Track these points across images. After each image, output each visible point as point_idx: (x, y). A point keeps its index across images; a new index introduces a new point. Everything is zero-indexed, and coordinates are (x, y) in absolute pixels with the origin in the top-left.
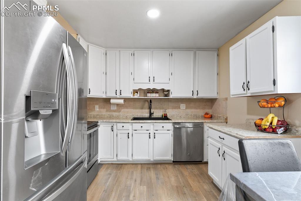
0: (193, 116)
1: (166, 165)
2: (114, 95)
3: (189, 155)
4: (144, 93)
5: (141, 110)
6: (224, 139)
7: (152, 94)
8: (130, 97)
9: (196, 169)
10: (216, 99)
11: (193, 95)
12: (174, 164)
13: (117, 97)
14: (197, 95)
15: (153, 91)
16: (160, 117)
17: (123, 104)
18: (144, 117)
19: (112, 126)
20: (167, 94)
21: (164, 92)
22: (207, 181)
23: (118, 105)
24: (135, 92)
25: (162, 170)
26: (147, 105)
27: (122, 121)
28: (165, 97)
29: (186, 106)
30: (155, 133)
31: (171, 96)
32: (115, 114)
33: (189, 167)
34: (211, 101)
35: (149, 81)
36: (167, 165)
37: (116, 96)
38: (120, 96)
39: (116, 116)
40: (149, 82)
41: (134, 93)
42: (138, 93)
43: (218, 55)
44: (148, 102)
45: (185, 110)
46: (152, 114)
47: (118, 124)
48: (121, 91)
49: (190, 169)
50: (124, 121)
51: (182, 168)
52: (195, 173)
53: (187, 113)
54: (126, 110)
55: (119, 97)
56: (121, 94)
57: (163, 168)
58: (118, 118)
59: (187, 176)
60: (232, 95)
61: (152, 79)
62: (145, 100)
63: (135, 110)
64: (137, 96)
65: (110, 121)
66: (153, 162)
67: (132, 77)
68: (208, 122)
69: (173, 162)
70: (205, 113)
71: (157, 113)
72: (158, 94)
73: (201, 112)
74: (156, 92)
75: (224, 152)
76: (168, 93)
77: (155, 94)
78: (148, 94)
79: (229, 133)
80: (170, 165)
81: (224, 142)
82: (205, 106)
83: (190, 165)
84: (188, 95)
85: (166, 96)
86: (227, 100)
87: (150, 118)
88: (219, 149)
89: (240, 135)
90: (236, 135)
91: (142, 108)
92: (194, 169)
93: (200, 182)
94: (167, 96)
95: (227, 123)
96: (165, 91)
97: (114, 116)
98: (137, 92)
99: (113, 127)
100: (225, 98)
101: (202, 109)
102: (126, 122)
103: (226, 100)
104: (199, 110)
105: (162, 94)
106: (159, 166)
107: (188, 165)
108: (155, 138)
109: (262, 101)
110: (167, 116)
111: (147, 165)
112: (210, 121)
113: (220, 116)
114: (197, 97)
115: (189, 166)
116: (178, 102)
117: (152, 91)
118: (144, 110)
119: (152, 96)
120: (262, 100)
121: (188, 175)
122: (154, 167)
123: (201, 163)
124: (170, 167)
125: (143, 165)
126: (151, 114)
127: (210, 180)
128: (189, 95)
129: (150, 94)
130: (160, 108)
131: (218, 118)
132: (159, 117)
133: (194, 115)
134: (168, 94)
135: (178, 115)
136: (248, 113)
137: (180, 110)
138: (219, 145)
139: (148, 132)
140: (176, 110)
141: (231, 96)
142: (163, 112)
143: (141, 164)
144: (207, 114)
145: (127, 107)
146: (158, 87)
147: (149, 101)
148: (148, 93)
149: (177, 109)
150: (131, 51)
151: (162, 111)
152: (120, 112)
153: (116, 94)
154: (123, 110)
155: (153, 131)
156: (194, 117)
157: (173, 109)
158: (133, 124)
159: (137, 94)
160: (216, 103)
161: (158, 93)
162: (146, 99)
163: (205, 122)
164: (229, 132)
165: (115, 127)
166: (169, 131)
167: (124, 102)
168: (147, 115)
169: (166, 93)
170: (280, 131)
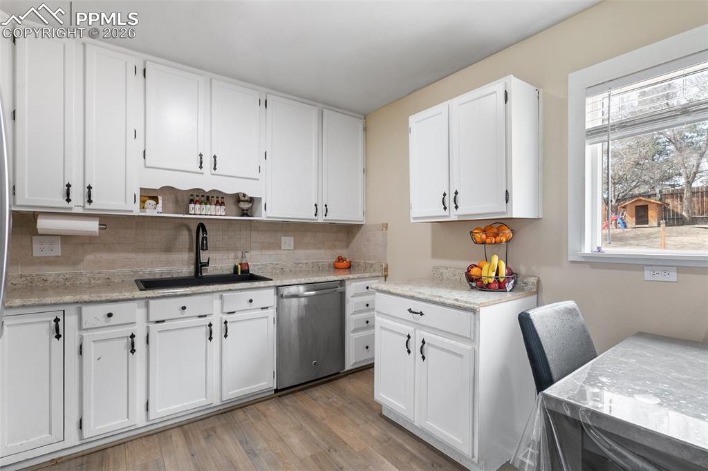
0: (310, 267)
1: (256, 405)
2: (60, 202)
3: (315, 364)
4: (177, 202)
5: (164, 256)
6: (421, 314)
7: (204, 206)
8: (132, 211)
9: (334, 394)
10: (359, 226)
11: (316, 215)
12: (279, 396)
13: (71, 208)
14: (326, 215)
15: (208, 197)
16: (228, 272)
17: (95, 237)
18: (175, 276)
19: (57, 320)
20: (247, 210)
21: (242, 203)
22: (370, 417)
23: (67, 239)
24: (149, 195)
25: (252, 423)
26: (185, 238)
27: (104, 297)
28: (242, 216)
29: (294, 242)
30: (226, 322)
31: (263, 215)
32: (51, 272)
33: (318, 393)
34: (349, 231)
35: (201, 167)
36: (261, 406)
37: (65, 204)
38: (87, 206)
39: (60, 279)
40: (199, 170)
41: (144, 199)
42: (160, 201)
43: (365, 129)
44: (189, 230)
45: (291, 252)
46: (205, 266)
47: (86, 310)
48: (90, 188)
49: (321, 398)
50: (115, 296)
51: (301, 401)
52: (337, 406)
53: (297, 259)
54: (104, 256)
55: (80, 211)
56: (90, 201)
57: (252, 416)
58: (68, 285)
59: (323, 419)
60: (415, 218)
61: (208, 162)
62: (182, 224)
63: (140, 257)
64: (153, 210)
65: (48, 300)
66: (218, 409)
67: (136, 147)
68: (355, 279)
69: (276, 391)
70: (337, 257)
71: (220, 263)
72: (223, 207)
73: (327, 256)
74: (218, 202)
75: (424, 342)
76: (252, 206)
77: (213, 206)
78: (192, 206)
79: (437, 299)
80: (267, 402)
81: (421, 320)
82: (335, 241)
83: (317, 388)
84: (304, 213)
85: (244, 213)
86: (386, 228)
87: (199, 278)
88: (409, 337)
89: (466, 302)
90: (456, 303)
91: (169, 249)
92: (329, 396)
93: (358, 425)
94: (249, 213)
95: (386, 276)
96: (242, 201)
97: (51, 279)
98: (155, 199)
99: (61, 323)
100: (383, 225)
101: (330, 248)
102: (121, 297)
103: (384, 229)
104: (322, 251)
105: (234, 208)
106: (240, 414)
107: (312, 389)
108: (226, 336)
109: (476, 231)
110: (249, 270)
111: (200, 423)
112: (358, 275)
113: (372, 264)
114: (324, 220)
115: (317, 390)
116: (276, 231)
117: (206, 197)
118: (174, 256)
119: (204, 213)
120: (475, 229)
121: (324, 415)
122: (224, 422)
123: (338, 375)
124: (272, 408)
125: (186, 426)
126: (199, 265)
127: (375, 412)
128: (306, 214)
129: (198, 206)
130: (228, 249)
131: (367, 267)
132: (225, 273)
133: (312, 263)
134: (249, 208)
135: (277, 264)
136: (435, 255)
137: (279, 252)
138: (408, 329)
139: (206, 321)
140: (272, 252)
141: (411, 219)
142: (236, 257)
143: (180, 426)
144: (340, 259)
145: (108, 248)
146: (229, 188)
147: (194, 229)
148: (192, 201)
149: (274, 249)
150: (136, 60)
151: (232, 255)
152: (76, 263)
153: (68, 200)
154: (89, 257)
155: (221, 315)
156: (313, 267)
157: (261, 249)
158: (152, 302)
159: (153, 202)
160: (358, 236)
161: (222, 204)
162: (184, 221)
163: (349, 279)
164: (436, 296)
165: (71, 321)
166: (265, 311)
167: (100, 229)
168: (187, 270)
169: (245, 206)
170: (509, 286)
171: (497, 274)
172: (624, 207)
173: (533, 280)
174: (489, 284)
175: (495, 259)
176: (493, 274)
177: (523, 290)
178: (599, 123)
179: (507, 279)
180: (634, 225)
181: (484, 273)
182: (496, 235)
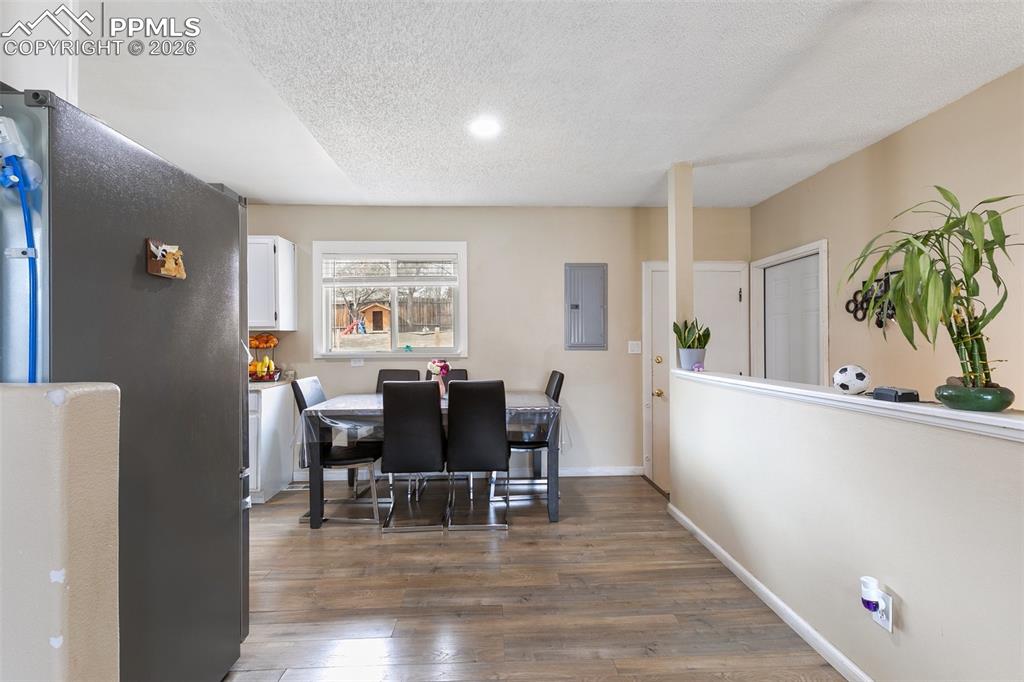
170: (277, 377)
171: (268, 368)
172: (364, 312)
173: (292, 372)
174: (263, 376)
175: (267, 359)
176: (266, 370)
177: (285, 379)
178: (330, 276)
179: (275, 373)
180: (372, 331)
181: (259, 369)
182: (267, 342)
